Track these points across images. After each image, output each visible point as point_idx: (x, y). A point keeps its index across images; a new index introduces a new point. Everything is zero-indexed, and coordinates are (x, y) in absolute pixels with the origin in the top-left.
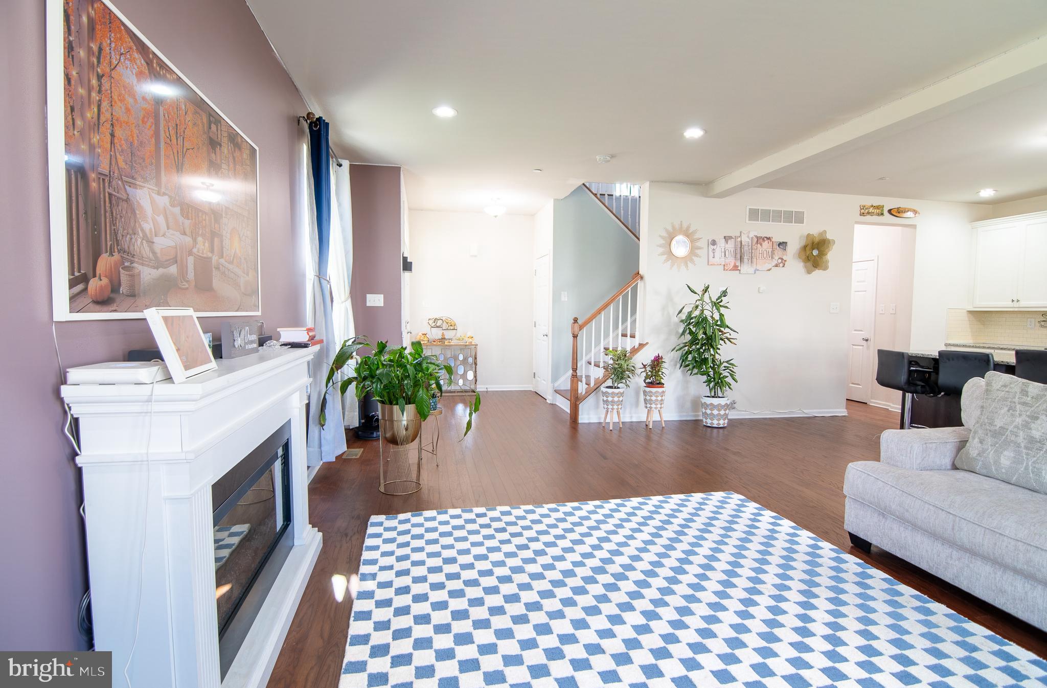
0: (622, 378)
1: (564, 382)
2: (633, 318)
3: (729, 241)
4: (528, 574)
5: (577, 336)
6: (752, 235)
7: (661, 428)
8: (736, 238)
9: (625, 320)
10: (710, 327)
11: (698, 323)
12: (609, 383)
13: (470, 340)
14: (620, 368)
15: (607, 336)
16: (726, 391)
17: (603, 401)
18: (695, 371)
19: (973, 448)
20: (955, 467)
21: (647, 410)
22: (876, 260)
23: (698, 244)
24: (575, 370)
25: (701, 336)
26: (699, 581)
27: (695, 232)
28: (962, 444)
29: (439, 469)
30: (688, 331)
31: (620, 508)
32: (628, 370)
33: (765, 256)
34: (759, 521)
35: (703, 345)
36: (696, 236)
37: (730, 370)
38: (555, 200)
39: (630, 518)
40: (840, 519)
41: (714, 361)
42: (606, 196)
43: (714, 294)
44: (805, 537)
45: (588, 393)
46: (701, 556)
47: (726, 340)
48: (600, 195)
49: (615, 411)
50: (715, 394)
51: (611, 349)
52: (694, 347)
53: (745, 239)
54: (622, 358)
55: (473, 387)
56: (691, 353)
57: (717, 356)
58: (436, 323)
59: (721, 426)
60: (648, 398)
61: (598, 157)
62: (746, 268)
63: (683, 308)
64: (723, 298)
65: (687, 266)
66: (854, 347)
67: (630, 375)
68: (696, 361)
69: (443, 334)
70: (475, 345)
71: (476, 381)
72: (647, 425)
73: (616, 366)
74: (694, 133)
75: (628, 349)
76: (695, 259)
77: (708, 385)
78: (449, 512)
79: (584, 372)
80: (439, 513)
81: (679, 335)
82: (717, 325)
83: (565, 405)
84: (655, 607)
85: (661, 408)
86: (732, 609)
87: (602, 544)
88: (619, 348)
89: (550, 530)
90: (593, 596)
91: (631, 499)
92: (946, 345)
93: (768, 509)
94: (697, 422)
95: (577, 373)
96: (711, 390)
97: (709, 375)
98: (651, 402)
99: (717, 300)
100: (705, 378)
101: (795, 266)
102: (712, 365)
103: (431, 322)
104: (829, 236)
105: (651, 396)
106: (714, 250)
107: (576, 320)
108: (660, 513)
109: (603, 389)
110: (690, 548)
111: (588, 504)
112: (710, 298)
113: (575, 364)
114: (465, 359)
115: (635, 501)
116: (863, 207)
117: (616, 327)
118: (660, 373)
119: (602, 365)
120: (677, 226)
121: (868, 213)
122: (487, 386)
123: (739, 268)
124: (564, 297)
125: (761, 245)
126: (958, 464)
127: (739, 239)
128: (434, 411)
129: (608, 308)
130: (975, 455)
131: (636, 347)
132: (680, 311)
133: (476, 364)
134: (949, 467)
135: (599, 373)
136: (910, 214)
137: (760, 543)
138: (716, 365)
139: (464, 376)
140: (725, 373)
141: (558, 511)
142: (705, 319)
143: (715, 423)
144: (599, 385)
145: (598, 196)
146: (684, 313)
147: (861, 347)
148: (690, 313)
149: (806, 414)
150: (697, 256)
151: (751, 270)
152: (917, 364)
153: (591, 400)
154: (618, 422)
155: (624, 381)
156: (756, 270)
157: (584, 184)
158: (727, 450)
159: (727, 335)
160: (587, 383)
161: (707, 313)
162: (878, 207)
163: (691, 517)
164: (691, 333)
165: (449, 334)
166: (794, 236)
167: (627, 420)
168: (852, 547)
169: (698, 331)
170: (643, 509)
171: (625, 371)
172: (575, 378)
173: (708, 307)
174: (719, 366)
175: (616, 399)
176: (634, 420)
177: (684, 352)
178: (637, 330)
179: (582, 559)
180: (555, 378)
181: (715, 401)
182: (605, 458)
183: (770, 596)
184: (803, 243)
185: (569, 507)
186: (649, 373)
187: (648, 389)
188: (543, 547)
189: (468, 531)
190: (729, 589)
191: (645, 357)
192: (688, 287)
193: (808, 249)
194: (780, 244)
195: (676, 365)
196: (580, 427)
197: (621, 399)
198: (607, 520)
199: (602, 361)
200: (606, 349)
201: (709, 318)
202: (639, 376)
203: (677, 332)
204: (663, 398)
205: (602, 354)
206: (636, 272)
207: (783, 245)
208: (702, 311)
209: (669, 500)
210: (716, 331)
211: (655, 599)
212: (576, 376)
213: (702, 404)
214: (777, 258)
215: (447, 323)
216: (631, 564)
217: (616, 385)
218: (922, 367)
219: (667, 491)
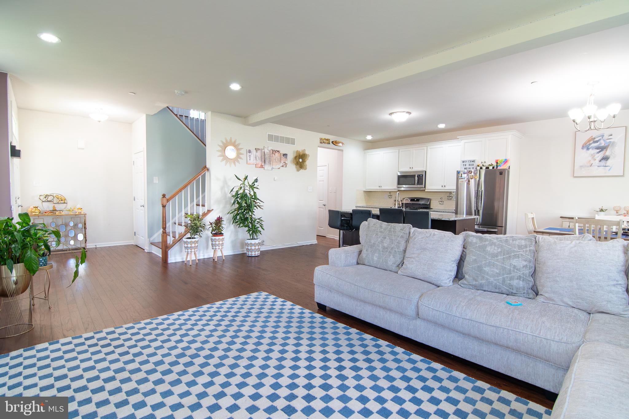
0: (197, 232)
1: (157, 237)
2: (203, 195)
3: (258, 151)
4: (129, 371)
5: (166, 206)
6: (270, 149)
7: (222, 261)
8: (261, 150)
9: (198, 196)
10: (249, 199)
11: (242, 197)
12: (189, 235)
13: (80, 211)
14: (195, 225)
15: (186, 206)
16: (259, 235)
17: (185, 247)
18: (242, 225)
19: (364, 254)
20: (358, 264)
21: (213, 250)
22: (327, 165)
23: (241, 151)
24: (164, 228)
25: (244, 204)
26: (242, 346)
27: (239, 144)
28: (360, 252)
29: (51, 310)
30: (236, 202)
31: (195, 314)
32: (201, 226)
33: (277, 160)
34: (275, 305)
35: (245, 210)
36: (240, 147)
37: (260, 223)
38: (147, 115)
39: (202, 318)
40: (313, 296)
41: (252, 219)
42: (184, 117)
43: (251, 181)
44: (297, 308)
45: (175, 243)
46: (244, 331)
47: (257, 207)
48: (180, 115)
49: (193, 253)
50: (253, 238)
51: (189, 214)
52: (240, 211)
53: (266, 151)
54: (197, 219)
55: (83, 245)
56: (238, 215)
57: (253, 216)
58: (47, 198)
59: (257, 255)
60: (214, 243)
61: (176, 91)
62: (267, 167)
63: (234, 188)
64: (255, 183)
65: (235, 164)
66: (320, 209)
67: (202, 230)
68: (242, 219)
69: (54, 206)
70: (84, 214)
71: (86, 241)
72: (214, 259)
73: (193, 225)
74: (235, 87)
75: (201, 214)
76: (239, 160)
77: (249, 233)
78: (60, 342)
79: (171, 230)
80: (50, 344)
81: (232, 204)
82: (253, 198)
83: (158, 252)
84: (217, 369)
85: (222, 248)
86: (260, 357)
87: (183, 339)
88: (195, 213)
89: (145, 337)
90: (176, 373)
91: (203, 306)
92: (356, 207)
93: (280, 298)
94: (243, 254)
95: (166, 230)
96: (250, 235)
97: (249, 227)
98: (215, 245)
99: (252, 184)
100: (247, 229)
101: (292, 167)
102: (251, 221)
103: (42, 198)
104: (307, 152)
105: (216, 242)
106: (250, 155)
107: (164, 196)
108: (221, 312)
109: (184, 239)
110: (238, 328)
111: (173, 315)
112: (248, 183)
113: (165, 225)
114: (76, 225)
115: (205, 307)
116: (321, 139)
117: (192, 200)
118: (221, 227)
119: (183, 224)
120: (229, 140)
121: (324, 142)
122: (96, 244)
123: (264, 167)
124: (156, 180)
125: (275, 154)
126: (359, 262)
127: (263, 151)
128: (44, 267)
129: (186, 188)
130: (365, 257)
131: (205, 213)
132: (232, 190)
133: (85, 228)
134: (356, 264)
135: (182, 229)
136: (340, 144)
137: (275, 317)
138: (253, 221)
139: (75, 238)
140: (258, 225)
141: (152, 323)
142: (246, 195)
143: (253, 254)
144: (182, 237)
145: (178, 116)
146: (234, 192)
147: (322, 209)
148: (237, 192)
149: (299, 244)
150: (241, 158)
151: (270, 168)
152: (344, 216)
153: (176, 248)
154: (195, 260)
155: (198, 234)
156: (272, 168)
157: (168, 107)
158: (259, 268)
159: (258, 204)
160: (174, 236)
161: (247, 192)
162: (327, 140)
163: (239, 310)
164: (238, 203)
165: (59, 207)
166: (291, 151)
167: (201, 257)
168: (318, 310)
169: (242, 202)
170: (210, 311)
171: (198, 228)
172: (165, 234)
173: (248, 188)
174: (254, 222)
175: (193, 245)
176: (206, 257)
177: (235, 214)
178: (206, 202)
179: (169, 351)
180: (150, 235)
181: (253, 242)
182: (186, 283)
183: (280, 345)
184: (295, 155)
185: (160, 319)
186: (214, 228)
187: (214, 238)
188: (140, 350)
189: (77, 352)
190: (259, 347)
191: (211, 218)
192: (236, 176)
193: (297, 158)
194: (284, 155)
195: (230, 222)
196: (169, 265)
197: (196, 245)
198: (187, 322)
199: (183, 222)
200: (187, 214)
201: (248, 195)
202: (208, 230)
203: (231, 203)
204: (223, 242)
205: (183, 218)
206: (204, 166)
207: (285, 155)
208: (244, 190)
209: (226, 303)
210: (252, 202)
211: (216, 364)
212: (166, 232)
213: (246, 244)
214: (283, 162)
215: (58, 198)
216: (202, 347)
217: (193, 236)
218: (346, 218)
219: (224, 297)
